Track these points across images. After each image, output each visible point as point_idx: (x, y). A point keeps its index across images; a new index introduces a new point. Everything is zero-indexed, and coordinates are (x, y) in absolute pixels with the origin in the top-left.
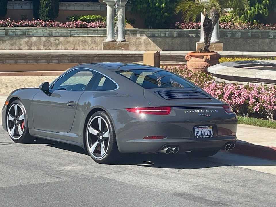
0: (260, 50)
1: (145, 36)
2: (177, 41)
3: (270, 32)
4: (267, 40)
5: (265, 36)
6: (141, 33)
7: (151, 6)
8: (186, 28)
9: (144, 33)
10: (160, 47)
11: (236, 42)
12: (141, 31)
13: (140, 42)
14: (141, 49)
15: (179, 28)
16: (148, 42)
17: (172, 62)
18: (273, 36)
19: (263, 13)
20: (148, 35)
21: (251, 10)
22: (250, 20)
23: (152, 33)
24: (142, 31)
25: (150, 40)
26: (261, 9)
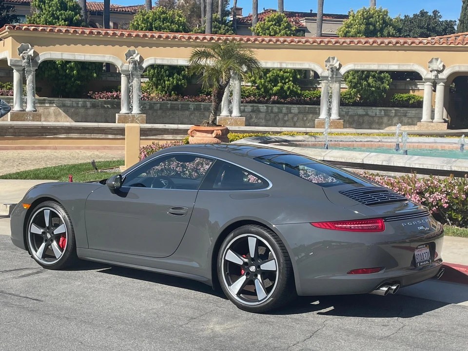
0: (179, 123)
1: (55, 106)
2: (91, 112)
3: (190, 104)
4: (187, 113)
5: (185, 108)
6: (51, 103)
7: (61, 72)
8: (101, 98)
9: (54, 103)
10: (72, 119)
11: (155, 114)
12: (50, 100)
13: (49, 112)
14: (50, 120)
15: (92, 98)
16: (58, 112)
17: (100, 135)
18: (193, 108)
19: (181, 84)
20: (58, 105)
21: (168, 80)
22: (168, 91)
23: (63, 103)
24: (52, 100)
25: (60, 111)
26: (180, 80)
